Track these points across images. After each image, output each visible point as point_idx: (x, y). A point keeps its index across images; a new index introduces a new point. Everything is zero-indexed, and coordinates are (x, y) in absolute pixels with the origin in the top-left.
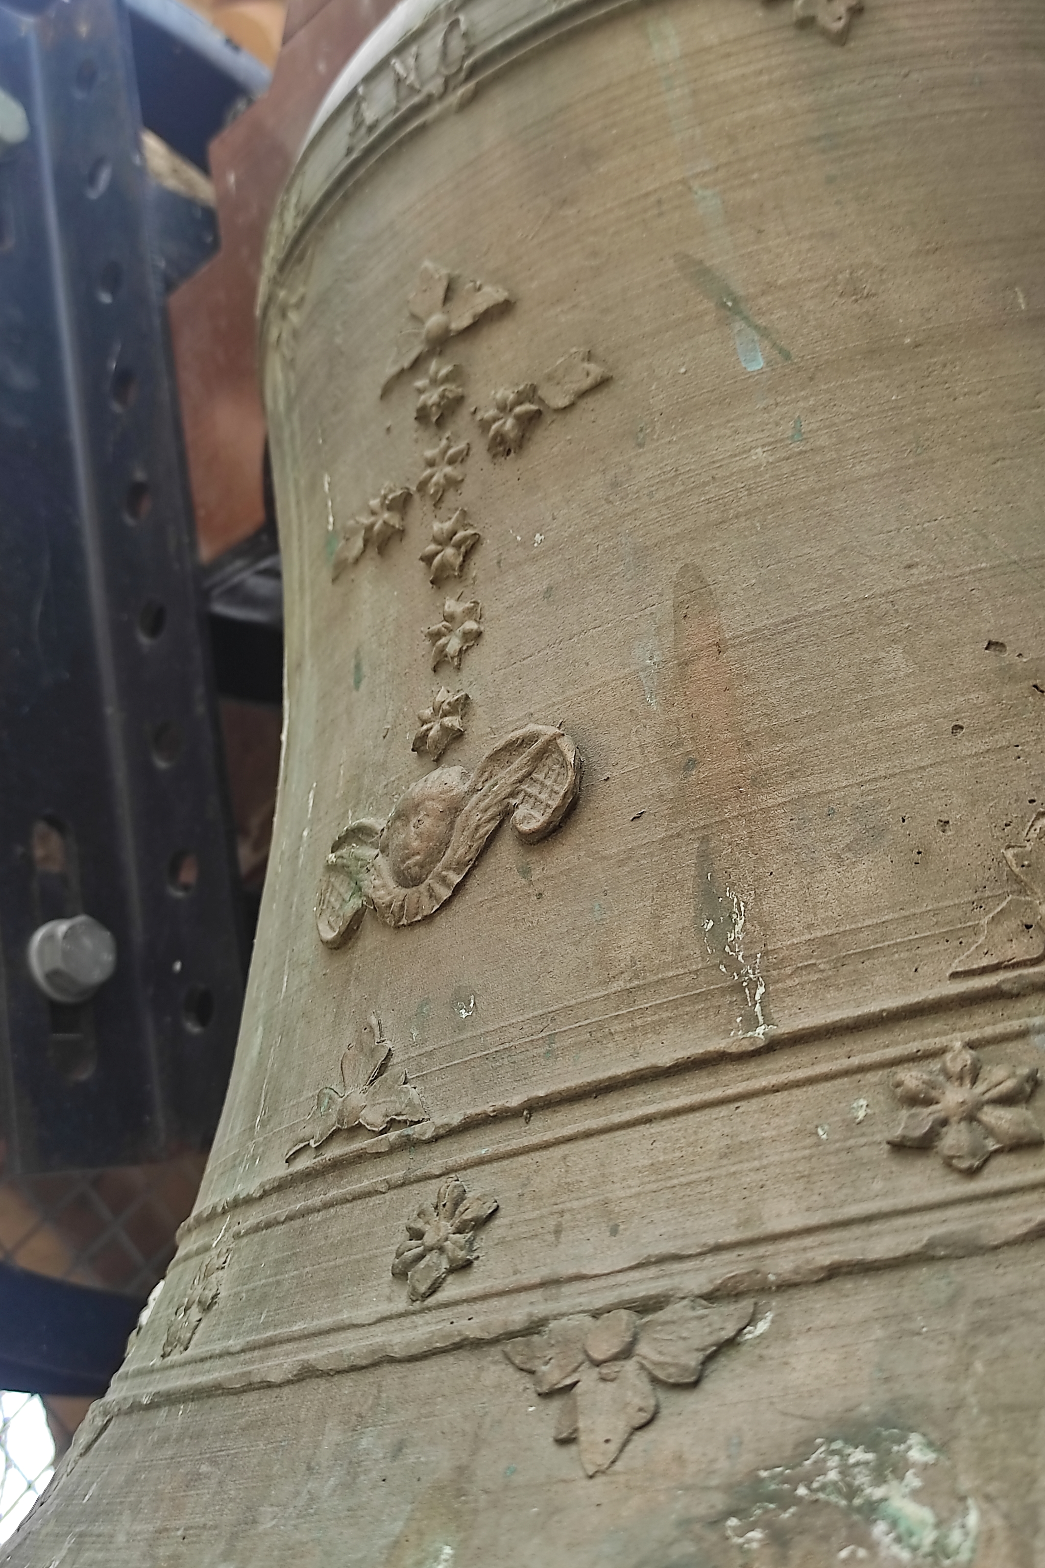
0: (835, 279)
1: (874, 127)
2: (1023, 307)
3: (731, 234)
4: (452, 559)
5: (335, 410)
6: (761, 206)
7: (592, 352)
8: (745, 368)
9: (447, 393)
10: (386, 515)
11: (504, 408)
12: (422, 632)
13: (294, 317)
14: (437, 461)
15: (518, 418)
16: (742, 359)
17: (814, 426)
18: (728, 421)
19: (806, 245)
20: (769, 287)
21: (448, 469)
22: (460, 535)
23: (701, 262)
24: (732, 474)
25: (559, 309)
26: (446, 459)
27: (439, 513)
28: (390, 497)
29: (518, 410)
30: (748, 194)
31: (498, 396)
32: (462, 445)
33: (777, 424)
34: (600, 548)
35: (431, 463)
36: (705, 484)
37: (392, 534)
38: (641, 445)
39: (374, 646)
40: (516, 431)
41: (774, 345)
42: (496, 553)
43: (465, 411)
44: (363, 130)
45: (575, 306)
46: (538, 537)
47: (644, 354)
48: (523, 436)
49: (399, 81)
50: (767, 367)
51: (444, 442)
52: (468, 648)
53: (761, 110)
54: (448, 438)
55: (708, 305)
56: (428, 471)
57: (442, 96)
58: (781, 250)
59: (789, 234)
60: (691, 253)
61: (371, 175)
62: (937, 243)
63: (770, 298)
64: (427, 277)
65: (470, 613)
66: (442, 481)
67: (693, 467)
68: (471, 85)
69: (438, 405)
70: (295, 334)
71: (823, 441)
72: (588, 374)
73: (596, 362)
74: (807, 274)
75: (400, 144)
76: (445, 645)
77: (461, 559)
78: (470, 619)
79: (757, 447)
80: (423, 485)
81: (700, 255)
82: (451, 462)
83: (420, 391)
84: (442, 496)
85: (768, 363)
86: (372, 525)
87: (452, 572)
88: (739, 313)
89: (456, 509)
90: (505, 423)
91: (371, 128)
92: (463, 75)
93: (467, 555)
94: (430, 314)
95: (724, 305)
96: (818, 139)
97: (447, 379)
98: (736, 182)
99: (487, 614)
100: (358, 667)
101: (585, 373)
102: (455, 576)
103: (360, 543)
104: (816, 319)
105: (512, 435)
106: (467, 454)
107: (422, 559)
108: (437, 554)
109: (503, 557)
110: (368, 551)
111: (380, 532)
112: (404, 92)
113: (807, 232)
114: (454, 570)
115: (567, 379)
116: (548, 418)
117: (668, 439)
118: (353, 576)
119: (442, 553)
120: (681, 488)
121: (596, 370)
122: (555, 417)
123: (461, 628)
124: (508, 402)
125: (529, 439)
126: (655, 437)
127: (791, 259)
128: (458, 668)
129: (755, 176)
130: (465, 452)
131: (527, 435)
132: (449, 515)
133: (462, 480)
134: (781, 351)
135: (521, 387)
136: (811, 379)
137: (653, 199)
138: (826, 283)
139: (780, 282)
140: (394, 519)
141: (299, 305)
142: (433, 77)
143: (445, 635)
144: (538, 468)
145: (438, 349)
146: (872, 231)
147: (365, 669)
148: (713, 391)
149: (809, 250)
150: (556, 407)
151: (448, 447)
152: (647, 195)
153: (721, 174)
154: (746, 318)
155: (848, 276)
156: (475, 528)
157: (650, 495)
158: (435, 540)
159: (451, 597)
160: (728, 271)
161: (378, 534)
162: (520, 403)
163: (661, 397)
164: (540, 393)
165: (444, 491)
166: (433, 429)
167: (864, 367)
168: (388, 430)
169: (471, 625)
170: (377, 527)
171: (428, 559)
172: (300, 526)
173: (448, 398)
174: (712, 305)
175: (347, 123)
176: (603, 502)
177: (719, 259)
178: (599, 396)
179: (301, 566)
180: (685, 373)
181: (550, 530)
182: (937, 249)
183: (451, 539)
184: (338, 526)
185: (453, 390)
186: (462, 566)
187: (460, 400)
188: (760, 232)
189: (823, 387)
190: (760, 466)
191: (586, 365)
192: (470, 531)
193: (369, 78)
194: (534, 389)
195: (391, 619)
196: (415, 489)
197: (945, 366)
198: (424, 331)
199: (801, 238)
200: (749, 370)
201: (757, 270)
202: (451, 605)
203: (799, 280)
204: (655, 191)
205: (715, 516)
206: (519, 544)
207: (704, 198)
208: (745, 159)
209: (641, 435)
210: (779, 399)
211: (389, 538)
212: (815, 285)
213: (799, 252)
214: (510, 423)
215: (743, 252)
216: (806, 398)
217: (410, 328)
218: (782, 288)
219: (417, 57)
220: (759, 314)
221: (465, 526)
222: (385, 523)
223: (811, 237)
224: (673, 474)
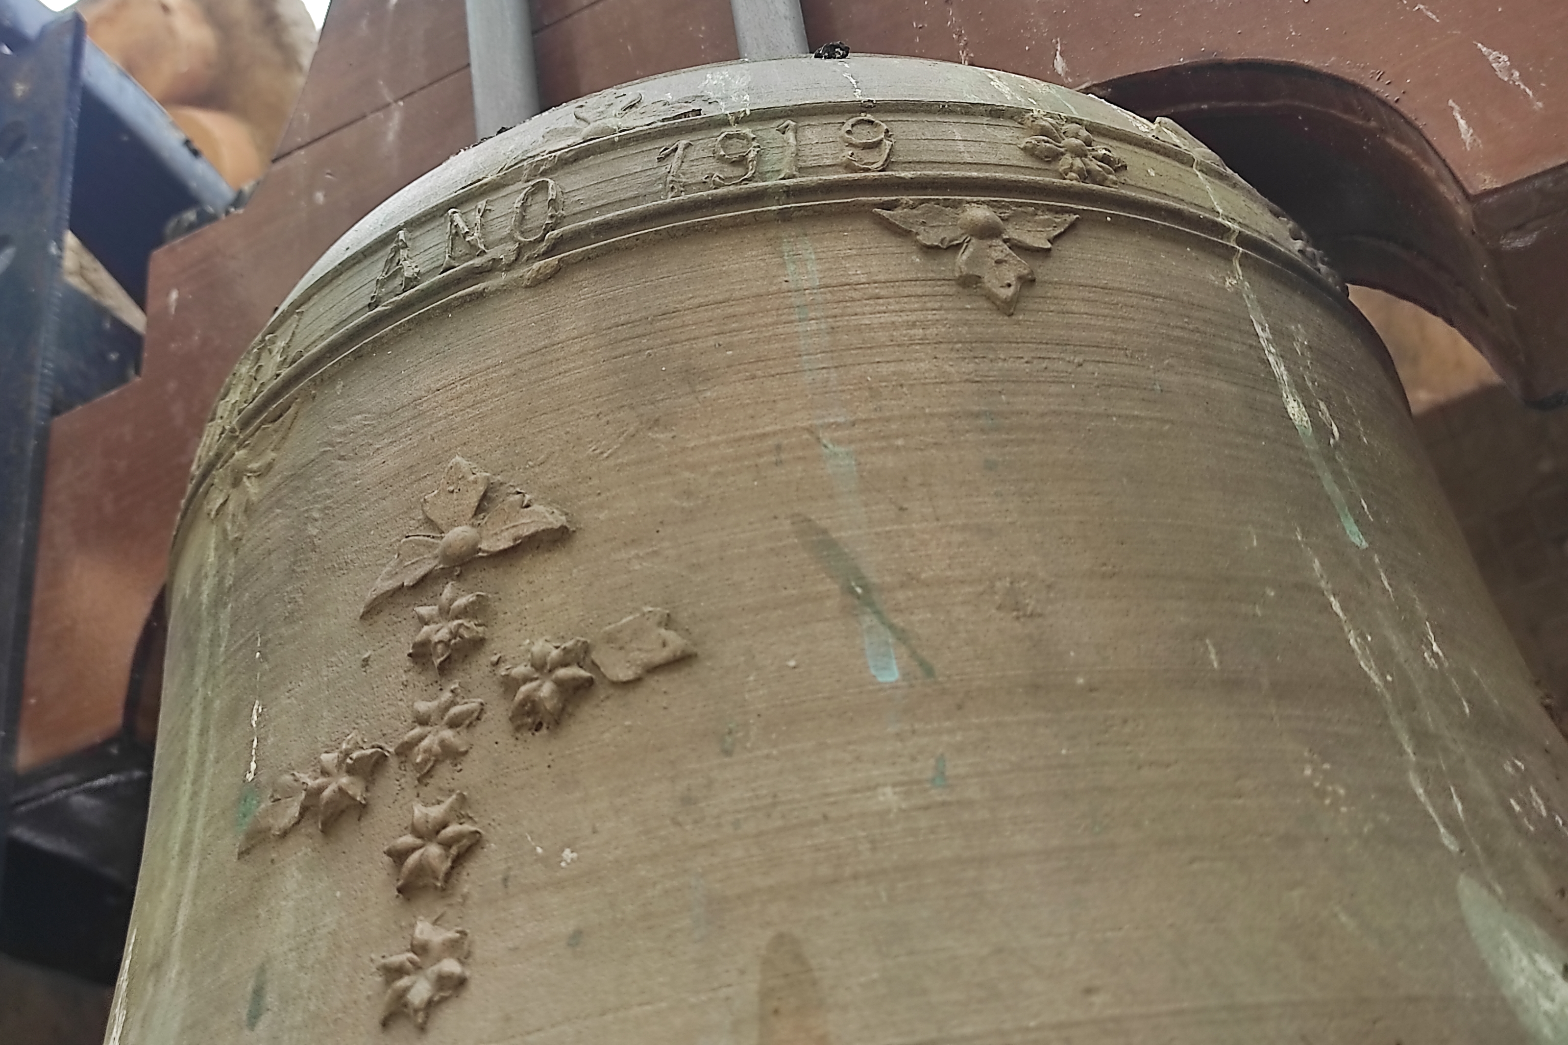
0: (992, 586)
1: (1043, 415)
2: (1216, 665)
3: (866, 505)
4: (435, 863)
5: (289, 619)
6: (905, 479)
7: (673, 616)
8: (874, 676)
9: (462, 630)
10: (344, 780)
11: (542, 667)
12: (372, 960)
13: (252, 487)
14: (433, 718)
15: (560, 684)
16: (871, 663)
17: (962, 771)
18: (849, 743)
19: (957, 537)
20: (910, 580)
21: (448, 734)
22: (452, 829)
23: (825, 532)
24: (851, 816)
25: (633, 552)
26: (446, 718)
27: (424, 790)
28: (354, 755)
29: (562, 673)
30: (890, 461)
31: (536, 649)
32: (473, 704)
33: (913, 759)
34: (659, 887)
35: (423, 721)
36: (813, 823)
37: (348, 807)
38: (727, 753)
39: (291, 967)
40: (555, 701)
41: (913, 654)
42: (503, 866)
43: (485, 659)
44: (398, 281)
45: (655, 553)
46: (568, 854)
47: (741, 633)
48: (563, 709)
49: (456, 235)
50: (904, 680)
51: (447, 696)
52: (443, 1000)
53: (910, 367)
54: (452, 691)
55: (834, 587)
56: (418, 730)
57: (510, 267)
58: (927, 537)
59: (938, 520)
60: (813, 517)
61: (399, 336)
62: (1114, 567)
63: (910, 594)
64: (457, 477)
65: (454, 947)
66: (436, 748)
67: (798, 796)
68: (553, 260)
69: (447, 644)
70: (249, 509)
71: (973, 792)
72: (664, 645)
73: (676, 630)
74: (958, 573)
75: (446, 308)
76: (406, 990)
77: (449, 864)
78: (451, 956)
79: (885, 785)
80: (405, 750)
81: (824, 523)
82: (453, 724)
83: (424, 621)
84: (433, 767)
85: (905, 675)
86: (321, 789)
87: (432, 881)
88: (871, 604)
89: (452, 791)
90: (540, 686)
91: (410, 282)
92: (543, 247)
93: (459, 861)
94: (453, 524)
95: (852, 592)
96: (977, 415)
97: (464, 612)
98: (876, 444)
99: (478, 953)
100: (258, 993)
101: (660, 641)
102: (436, 887)
103: (294, 811)
104: (967, 631)
105: (549, 705)
106: (478, 719)
107: (389, 853)
108: (414, 849)
109: (512, 873)
110: (302, 824)
111: (330, 802)
112: (461, 250)
113: (960, 522)
114: (437, 879)
115: (634, 645)
116: (602, 692)
117: (766, 752)
118: (274, 855)
119: (421, 851)
120: (779, 823)
121: (676, 642)
122: (611, 691)
123: (436, 968)
124: (549, 659)
125: (571, 715)
126: (748, 745)
127: (939, 551)
128: (422, 1029)
129: (900, 442)
130: (476, 715)
131: (570, 709)
132: (439, 798)
133: (466, 753)
134: (922, 663)
135: (569, 644)
136: (960, 707)
137: (771, 442)
138: (981, 588)
139: (923, 576)
140: (356, 789)
141: (260, 474)
142: (502, 241)
143: (408, 973)
144: (579, 756)
145: (458, 571)
146: (1038, 537)
147: (271, 999)
148: (829, 698)
149: (960, 545)
150: (615, 679)
151: (453, 703)
152: (764, 435)
153: (858, 431)
154: (878, 613)
155: (1008, 585)
156: (476, 823)
157: (736, 824)
158: (415, 831)
159: (426, 917)
160: (859, 549)
161: (327, 803)
162: (565, 665)
163: (761, 692)
164: (594, 656)
165: (436, 761)
166: (433, 674)
167: (1026, 704)
168: (366, 661)
169: (450, 966)
170: (327, 793)
171: (399, 856)
172: (201, 763)
173: (462, 637)
174: (837, 586)
175: (376, 269)
176: (668, 822)
177: (850, 532)
178: (676, 675)
179: (191, 821)
180: (795, 667)
181: (588, 847)
182: (1114, 574)
183: (438, 832)
184: (263, 779)
185: (471, 627)
186: (448, 875)
187: (478, 643)
188: (902, 509)
189: (975, 721)
190: (889, 811)
191: (663, 631)
192: (468, 827)
193: (415, 224)
194: (587, 649)
195: (324, 931)
196: (392, 750)
197: (1125, 721)
198: (442, 543)
199: (952, 526)
200: (880, 679)
201: (897, 555)
202: (424, 930)
203: (948, 577)
204: (775, 433)
205: (825, 871)
206: (539, 859)
207: (836, 454)
208: (888, 420)
209: (729, 739)
210: (917, 726)
211: (343, 812)
212: (968, 589)
213: (949, 544)
214: (547, 689)
215: (879, 529)
216: (951, 731)
217: (422, 535)
218: (927, 584)
219: (484, 213)
220: (896, 611)
221: (462, 818)
222: (340, 789)
223: (964, 528)
224: (769, 800)
